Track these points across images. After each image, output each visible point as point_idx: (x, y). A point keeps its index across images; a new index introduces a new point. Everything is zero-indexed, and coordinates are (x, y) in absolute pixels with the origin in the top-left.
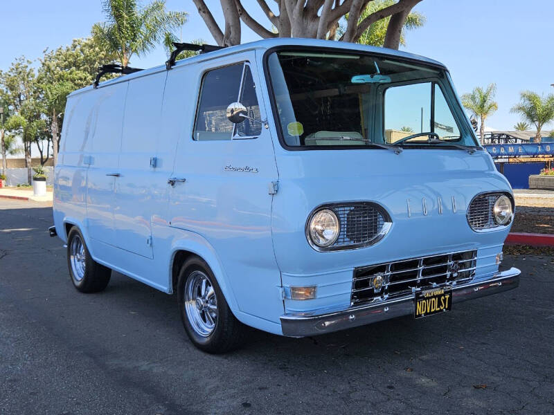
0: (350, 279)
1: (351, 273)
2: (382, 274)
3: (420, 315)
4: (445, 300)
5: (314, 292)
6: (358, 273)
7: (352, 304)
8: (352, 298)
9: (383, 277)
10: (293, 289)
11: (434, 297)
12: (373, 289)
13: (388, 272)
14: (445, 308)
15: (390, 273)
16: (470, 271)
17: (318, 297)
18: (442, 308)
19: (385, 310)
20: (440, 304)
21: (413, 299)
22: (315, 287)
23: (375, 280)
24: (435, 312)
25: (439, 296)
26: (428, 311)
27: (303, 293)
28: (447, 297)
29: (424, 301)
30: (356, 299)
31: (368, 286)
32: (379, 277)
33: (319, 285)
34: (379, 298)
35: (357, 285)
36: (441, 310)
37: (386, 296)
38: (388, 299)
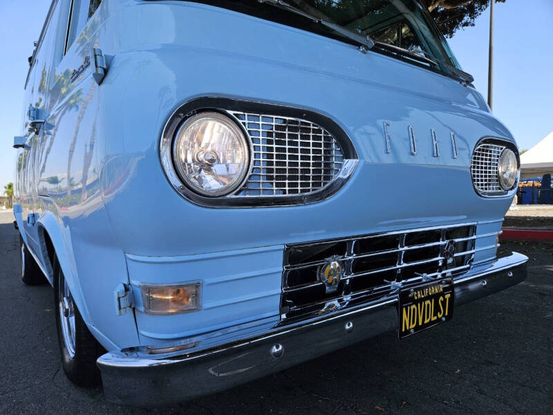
0: (277, 266)
1: (281, 255)
2: (340, 258)
3: (407, 332)
4: (444, 303)
5: (196, 295)
6: (293, 255)
7: (284, 316)
8: (283, 304)
9: (342, 263)
10: (149, 290)
11: (429, 297)
12: (323, 287)
13: (350, 255)
14: (444, 315)
15: (354, 257)
16: (464, 256)
17: (206, 305)
18: (440, 316)
19: (347, 327)
20: (437, 310)
21: (395, 304)
22: (197, 286)
23: (327, 269)
24: (431, 323)
25: (435, 297)
26: (420, 324)
27: (170, 297)
28: (448, 296)
29: (414, 306)
30: (291, 305)
31: (314, 280)
32: (334, 264)
33: (208, 281)
34: (336, 302)
35: (291, 279)
36: (439, 320)
37: (347, 298)
38: (351, 303)
